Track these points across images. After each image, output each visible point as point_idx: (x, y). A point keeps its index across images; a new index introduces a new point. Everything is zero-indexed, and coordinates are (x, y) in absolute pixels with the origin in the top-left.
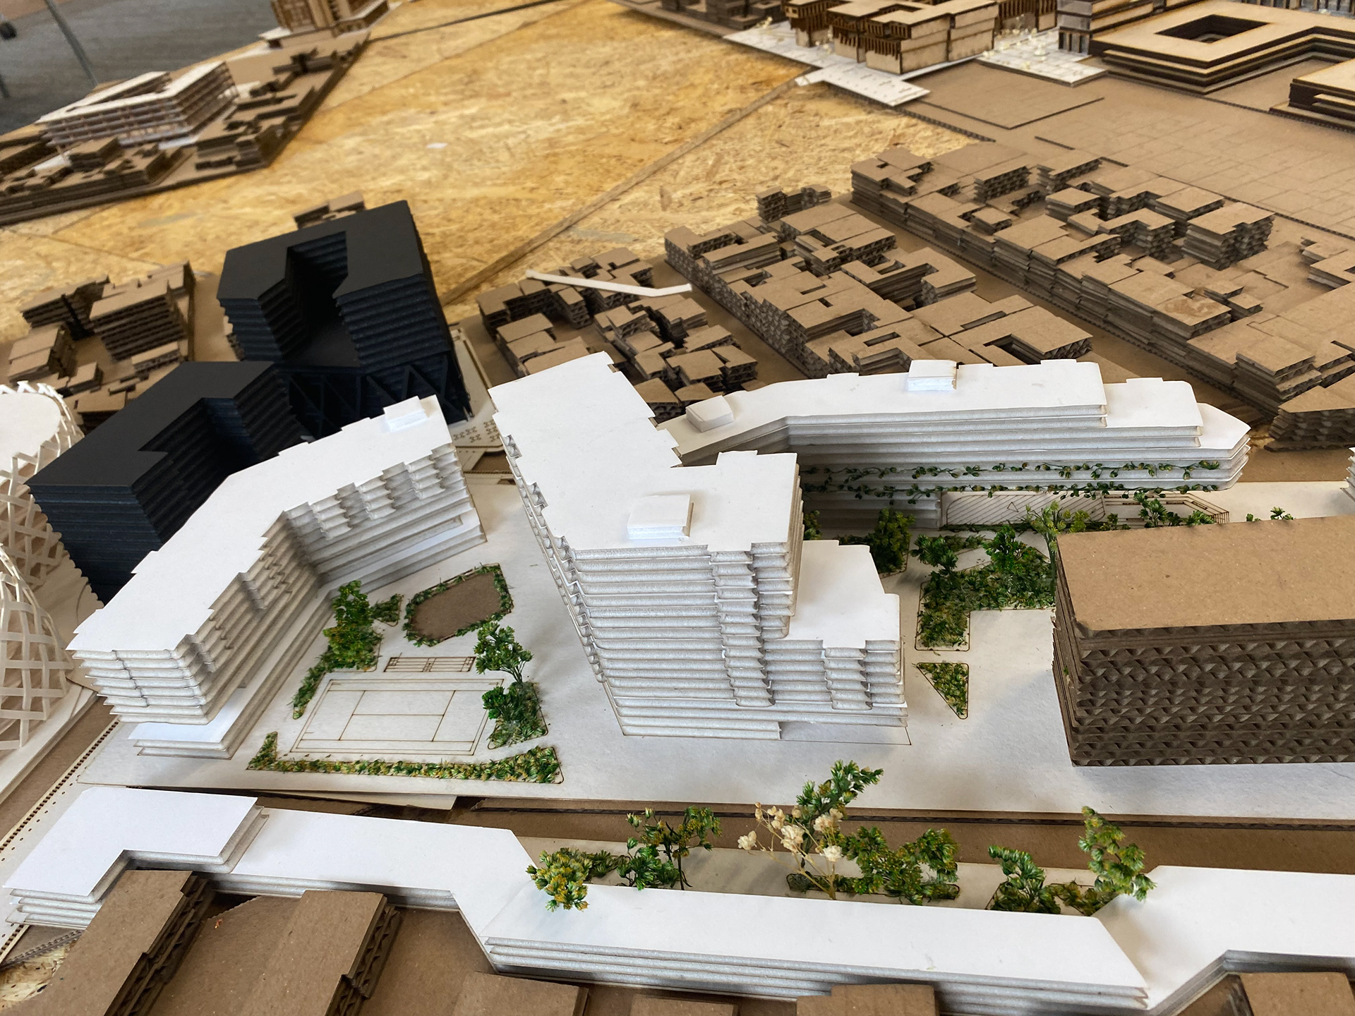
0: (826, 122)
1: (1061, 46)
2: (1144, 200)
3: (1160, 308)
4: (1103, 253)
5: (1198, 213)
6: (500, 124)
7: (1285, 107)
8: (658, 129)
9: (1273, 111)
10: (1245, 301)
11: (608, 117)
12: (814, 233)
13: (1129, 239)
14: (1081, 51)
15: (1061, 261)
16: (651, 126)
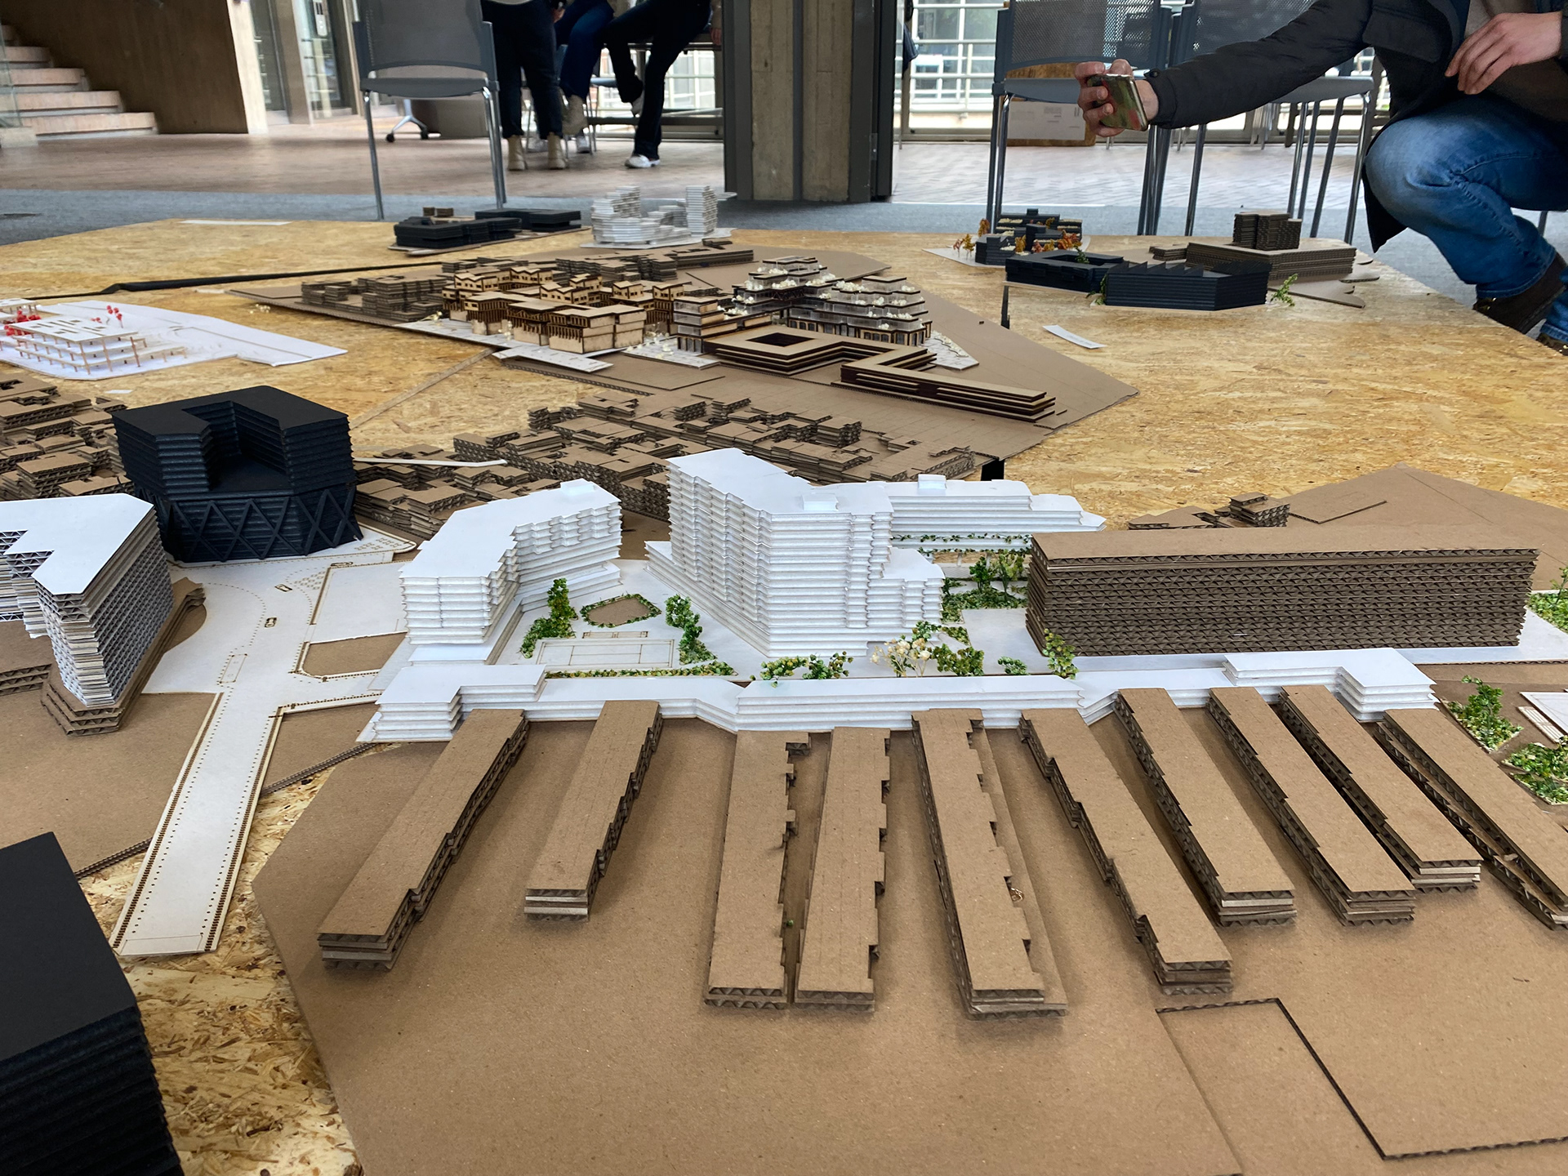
0: (513, 385)
1: (680, 347)
2: (787, 416)
3: (823, 458)
4: (777, 438)
5: (820, 421)
6: (184, 378)
7: (839, 382)
8: (369, 383)
9: (833, 385)
10: (863, 454)
11: (307, 375)
12: (584, 432)
13: (786, 433)
14: (695, 350)
15: (754, 442)
16: (360, 383)
